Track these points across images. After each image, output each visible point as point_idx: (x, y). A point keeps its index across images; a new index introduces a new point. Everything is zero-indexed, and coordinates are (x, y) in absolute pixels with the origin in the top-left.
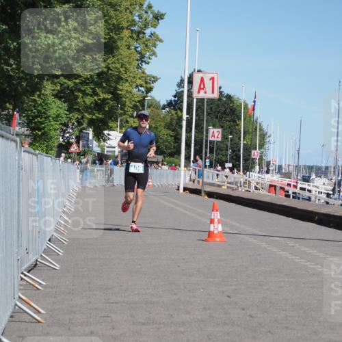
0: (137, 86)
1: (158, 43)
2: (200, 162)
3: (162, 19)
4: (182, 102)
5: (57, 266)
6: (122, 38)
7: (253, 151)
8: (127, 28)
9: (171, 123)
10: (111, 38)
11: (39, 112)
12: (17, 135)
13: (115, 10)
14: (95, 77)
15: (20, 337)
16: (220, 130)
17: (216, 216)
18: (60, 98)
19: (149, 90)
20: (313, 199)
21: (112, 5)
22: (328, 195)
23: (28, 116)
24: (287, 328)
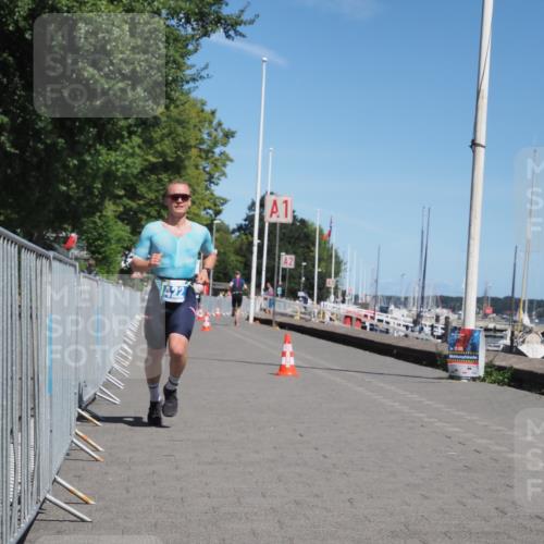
0: (205, 209)
1: (228, 163)
2: (271, 289)
3: (233, 137)
4: (253, 226)
5: (118, 401)
6: (190, 157)
7: (328, 280)
8: (195, 147)
9: (241, 249)
10: (178, 157)
11: (100, 234)
12: (76, 259)
13: (183, 127)
14: (160, 198)
15: (75, 476)
16: (293, 257)
17: (288, 348)
18: (122, 220)
19: (218, 213)
20: (391, 331)
21: (180, 122)
22: (407, 327)
23: (88, 239)
24: (362, 469)
